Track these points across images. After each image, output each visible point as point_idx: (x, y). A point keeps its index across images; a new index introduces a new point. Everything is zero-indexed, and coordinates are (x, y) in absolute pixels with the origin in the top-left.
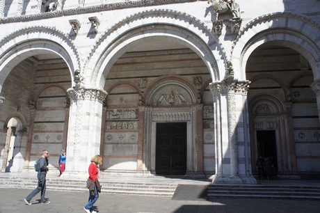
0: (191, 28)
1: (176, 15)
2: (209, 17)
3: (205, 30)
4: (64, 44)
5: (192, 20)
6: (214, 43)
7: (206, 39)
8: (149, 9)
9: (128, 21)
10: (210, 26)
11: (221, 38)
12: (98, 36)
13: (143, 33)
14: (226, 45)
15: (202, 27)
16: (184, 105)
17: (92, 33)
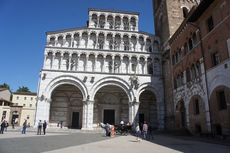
0: (124, 84)
1: (120, 79)
2: (130, 81)
3: (128, 85)
4: (81, 83)
5: (124, 81)
6: (131, 90)
7: (128, 88)
8: (111, 76)
9: (104, 79)
10: (130, 84)
11: (133, 89)
12: (94, 83)
13: (108, 83)
14: (134, 91)
15: (127, 84)
16: (114, 104)
17: (92, 81)
